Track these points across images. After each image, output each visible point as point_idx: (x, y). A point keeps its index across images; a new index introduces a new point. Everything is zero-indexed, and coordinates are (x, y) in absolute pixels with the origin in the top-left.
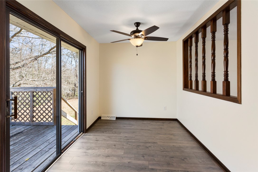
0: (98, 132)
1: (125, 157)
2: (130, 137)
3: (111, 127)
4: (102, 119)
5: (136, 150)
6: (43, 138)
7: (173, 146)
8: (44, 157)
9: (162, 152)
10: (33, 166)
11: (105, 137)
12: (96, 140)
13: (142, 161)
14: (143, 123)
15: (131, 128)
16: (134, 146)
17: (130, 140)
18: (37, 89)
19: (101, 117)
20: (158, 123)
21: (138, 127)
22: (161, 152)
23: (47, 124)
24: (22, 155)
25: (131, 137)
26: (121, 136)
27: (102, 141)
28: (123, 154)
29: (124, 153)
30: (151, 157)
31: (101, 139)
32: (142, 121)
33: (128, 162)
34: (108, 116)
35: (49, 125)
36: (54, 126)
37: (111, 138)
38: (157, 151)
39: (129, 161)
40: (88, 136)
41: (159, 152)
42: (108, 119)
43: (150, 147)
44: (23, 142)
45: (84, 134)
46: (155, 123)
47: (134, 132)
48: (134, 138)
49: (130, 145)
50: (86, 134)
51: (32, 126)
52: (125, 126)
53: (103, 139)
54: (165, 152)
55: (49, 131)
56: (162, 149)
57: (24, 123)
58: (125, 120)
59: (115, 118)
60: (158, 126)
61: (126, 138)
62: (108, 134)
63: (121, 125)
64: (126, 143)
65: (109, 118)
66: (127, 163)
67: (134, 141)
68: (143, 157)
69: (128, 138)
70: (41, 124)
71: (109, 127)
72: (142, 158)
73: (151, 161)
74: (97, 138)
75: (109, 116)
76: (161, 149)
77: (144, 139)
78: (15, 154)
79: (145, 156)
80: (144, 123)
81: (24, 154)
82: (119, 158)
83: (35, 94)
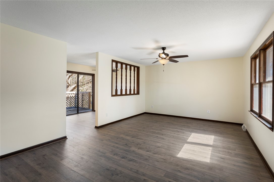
18: (84, 93)
51: (82, 109)
57: (80, 107)
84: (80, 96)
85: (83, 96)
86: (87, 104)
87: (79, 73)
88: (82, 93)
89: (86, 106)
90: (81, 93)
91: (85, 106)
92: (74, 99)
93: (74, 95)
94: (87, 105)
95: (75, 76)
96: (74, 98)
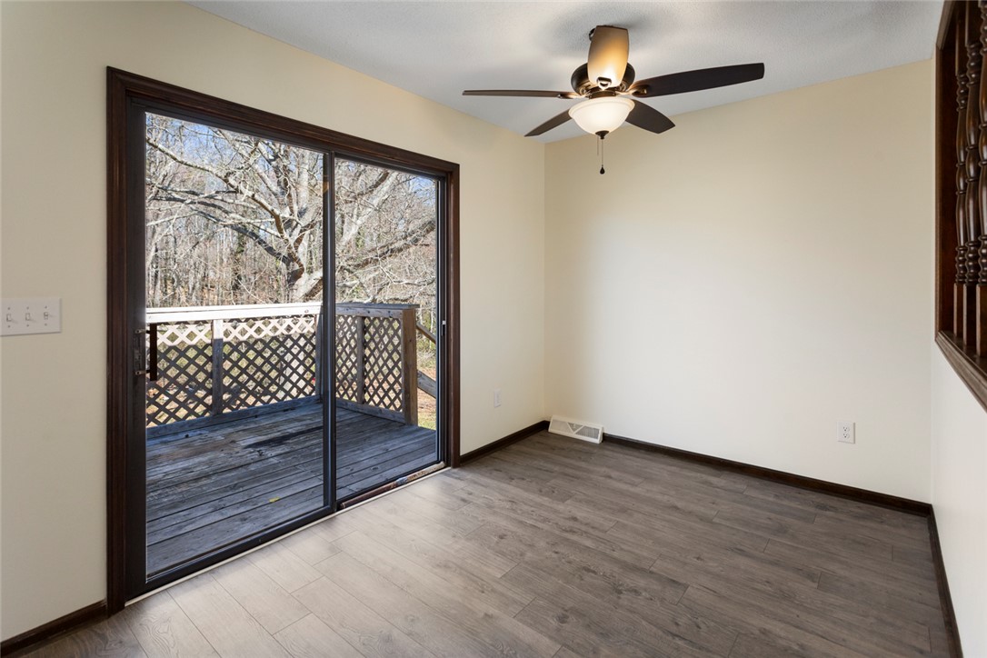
0: (495, 473)
1: (493, 591)
2: (586, 524)
3: (557, 468)
4: (550, 430)
5: (560, 582)
6: (353, 453)
7: (764, 632)
8: (307, 506)
9: (670, 638)
10: (267, 521)
11: (502, 498)
12: (464, 500)
13: (541, 632)
14: (706, 482)
15: (632, 489)
16: (569, 562)
17: (574, 538)
18: (370, 310)
19: (549, 423)
20: (785, 502)
21: (664, 494)
22: (661, 633)
23: (390, 417)
24: (277, 485)
25: (593, 528)
26: (556, 511)
27: (478, 506)
28: (499, 576)
29: (504, 576)
30: (593, 637)
31: (480, 501)
32: (713, 471)
33: (486, 615)
34: (571, 425)
35: (395, 421)
36: (404, 424)
37: (514, 506)
38: (644, 623)
39: (492, 611)
40: (456, 478)
41: (654, 629)
42: (573, 435)
43: (636, 591)
44: (308, 452)
45: (449, 468)
46: (771, 499)
47: (624, 510)
48: (601, 534)
49: (555, 555)
50: (456, 470)
51: (359, 414)
52: (610, 477)
53: (486, 504)
54: (680, 643)
55: (380, 439)
56: (682, 621)
57: (347, 404)
58: (636, 453)
59: (597, 438)
60: (773, 515)
61: (570, 524)
62: (521, 488)
63: (597, 469)
64: (548, 543)
65: (578, 433)
66: (482, 614)
67: (588, 543)
68: (562, 619)
69: (576, 525)
70: (379, 415)
71: (549, 466)
72: (554, 623)
73: (573, 651)
74: (471, 494)
75: (579, 426)
76: (677, 624)
77: (637, 551)
78: (267, 478)
79: (572, 619)
80: (710, 484)
81: (282, 483)
82: (469, 588)
83: (367, 322)
84: (346, 330)
85: (365, 330)
86: (391, 387)
87: (334, 146)
88: (361, 312)
89: (387, 401)
90: (351, 312)
91: (382, 400)
92: (309, 348)
93: (309, 328)
94: (392, 395)
95: (306, 162)
96: (309, 341)
